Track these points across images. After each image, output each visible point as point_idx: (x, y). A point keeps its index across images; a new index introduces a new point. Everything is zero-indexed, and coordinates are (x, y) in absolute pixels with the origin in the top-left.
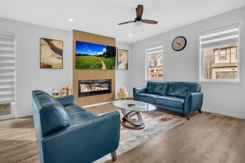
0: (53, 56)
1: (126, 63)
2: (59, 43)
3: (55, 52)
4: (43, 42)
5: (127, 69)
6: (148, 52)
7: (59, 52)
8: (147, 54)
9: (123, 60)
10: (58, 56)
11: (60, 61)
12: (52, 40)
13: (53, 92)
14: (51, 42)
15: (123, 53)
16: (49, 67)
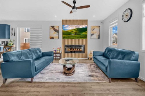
0: (55, 33)
1: (98, 34)
2: (57, 27)
3: (56, 31)
4: (51, 27)
5: (99, 38)
6: (111, 25)
7: (57, 31)
8: (110, 27)
9: (95, 32)
11: (57, 35)
12: (54, 26)
14: (54, 27)
15: (95, 28)
16: (53, 38)
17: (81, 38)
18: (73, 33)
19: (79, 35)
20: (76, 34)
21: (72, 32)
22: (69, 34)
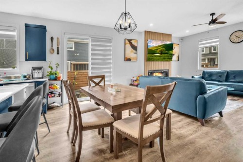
0: (132, 51)
1: (178, 55)
2: (135, 42)
3: (133, 49)
4: (127, 41)
5: (178, 60)
6: (201, 44)
7: (135, 48)
8: (200, 46)
9: (176, 52)
10: (134, 51)
11: (135, 55)
12: (131, 40)
13: (133, 79)
15: (176, 46)
16: (129, 60)
17: (168, 59)
18: (158, 51)
19: (166, 55)
20: (161, 53)
21: (157, 49)
22: (153, 54)
